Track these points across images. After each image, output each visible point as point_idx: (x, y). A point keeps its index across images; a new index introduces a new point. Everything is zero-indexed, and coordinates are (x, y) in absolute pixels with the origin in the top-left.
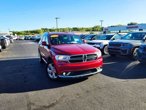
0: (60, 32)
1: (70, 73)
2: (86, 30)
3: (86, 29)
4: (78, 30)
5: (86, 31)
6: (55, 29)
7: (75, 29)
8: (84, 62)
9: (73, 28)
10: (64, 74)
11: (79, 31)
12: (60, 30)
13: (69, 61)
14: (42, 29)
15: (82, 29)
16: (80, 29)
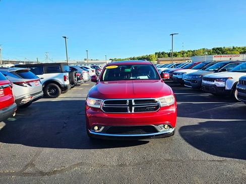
0: (187, 56)
1: (102, 128)
2: (243, 51)
3: (243, 49)
4: (223, 53)
5: (241, 53)
6: (179, 53)
7: (219, 51)
8: (129, 112)
9: (213, 49)
10: (96, 128)
11: (226, 54)
12: (186, 53)
13: (103, 108)
14: (156, 53)
15: (232, 50)
16: (229, 50)
